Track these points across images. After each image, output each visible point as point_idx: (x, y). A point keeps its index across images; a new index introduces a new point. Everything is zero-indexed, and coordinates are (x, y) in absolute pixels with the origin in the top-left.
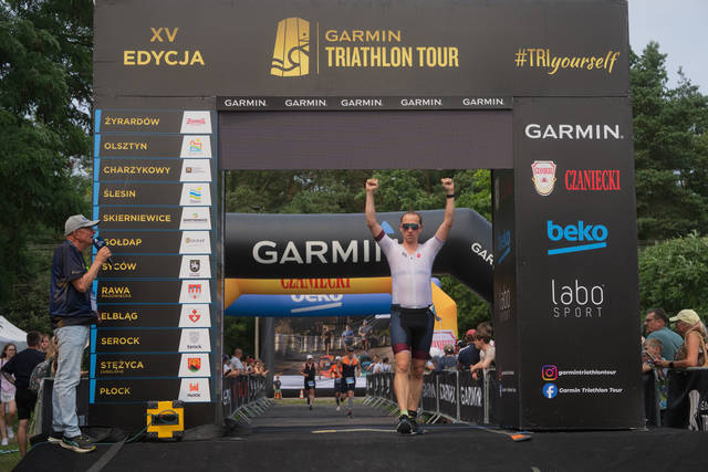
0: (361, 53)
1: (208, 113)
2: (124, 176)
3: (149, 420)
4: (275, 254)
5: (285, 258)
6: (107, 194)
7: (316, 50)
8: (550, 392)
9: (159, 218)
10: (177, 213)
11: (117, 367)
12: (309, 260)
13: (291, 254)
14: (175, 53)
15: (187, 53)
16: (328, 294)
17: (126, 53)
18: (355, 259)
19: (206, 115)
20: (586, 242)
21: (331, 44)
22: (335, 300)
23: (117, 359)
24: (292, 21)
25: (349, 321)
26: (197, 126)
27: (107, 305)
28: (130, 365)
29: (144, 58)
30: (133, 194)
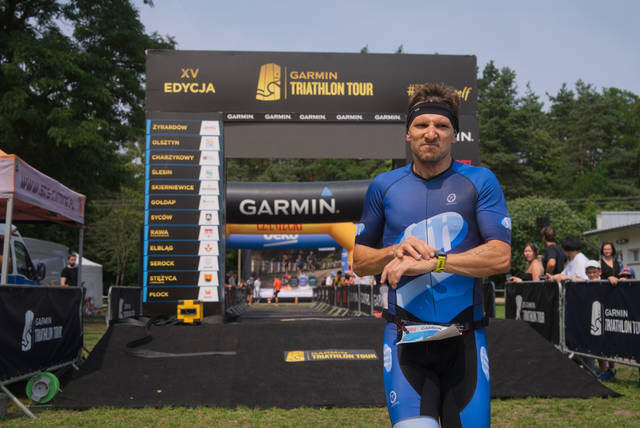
0: (313, 86)
1: (217, 122)
2: (164, 161)
3: (179, 311)
4: (254, 208)
5: (261, 211)
6: (154, 172)
7: (285, 84)
9: (186, 188)
10: (197, 184)
11: (160, 279)
12: (276, 213)
13: (265, 209)
14: (197, 85)
15: (204, 85)
16: (288, 234)
17: (166, 84)
18: (307, 212)
19: (216, 124)
21: (293, 80)
22: (293, 238)
23: (157, 274)
24: (270, 66)
25: (301, 252)
26: (210, 130)
27: (154, 241)
28: (168, 278)
29: (177, 88)
30: (170, 172)
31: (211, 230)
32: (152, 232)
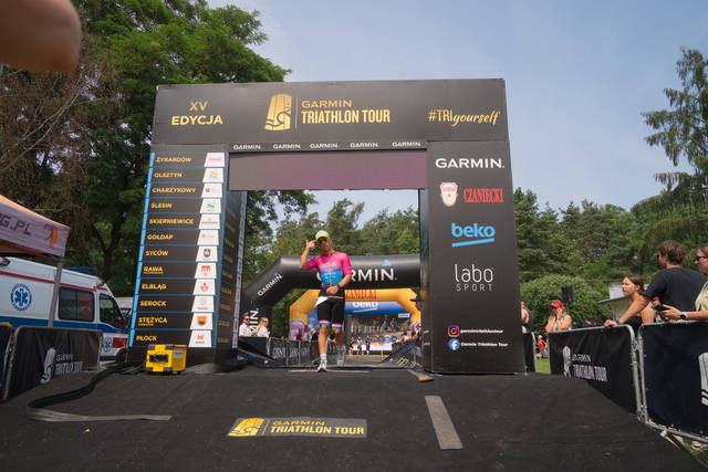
0: (325, 115)
1: (223, 154)
2: (165, 194)
3: (148, 357)
6: (153, 206)
7: (295, 114)
8: (454, 345)
9: (186, 222)
10: (197, 218)
11: (149, 321)
14: (204, 117)
15: (212, 117)
17: (174, 117)
18: (370, 279)
19: (221, 155)
20: (479, 238)
21: (310, 109)
22: (373, 306)
23: (147, 315)
24: (280, 96)
25: (386, 319)
26: (215, 162)
27: (146, 279)
28: (158, 320)
29: (185, 120)
30: (170, 206)
31: (208, 267)
32: (146, 269)
